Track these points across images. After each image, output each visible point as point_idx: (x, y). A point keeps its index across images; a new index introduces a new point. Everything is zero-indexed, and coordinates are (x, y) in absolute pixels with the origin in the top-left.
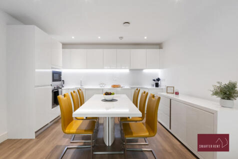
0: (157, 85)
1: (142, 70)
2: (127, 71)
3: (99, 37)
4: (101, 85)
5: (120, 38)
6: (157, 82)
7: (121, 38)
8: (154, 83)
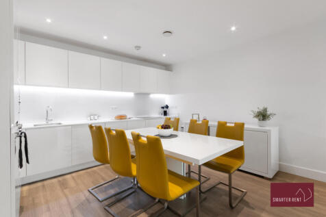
0: (165, 113)
1: (149, 94)
2: (131, 95)
3: (105, 38)
4: (92, 117)
5: (136, 47)
6: (165, 109)
7: (138, 48)
8: (163, 110)
